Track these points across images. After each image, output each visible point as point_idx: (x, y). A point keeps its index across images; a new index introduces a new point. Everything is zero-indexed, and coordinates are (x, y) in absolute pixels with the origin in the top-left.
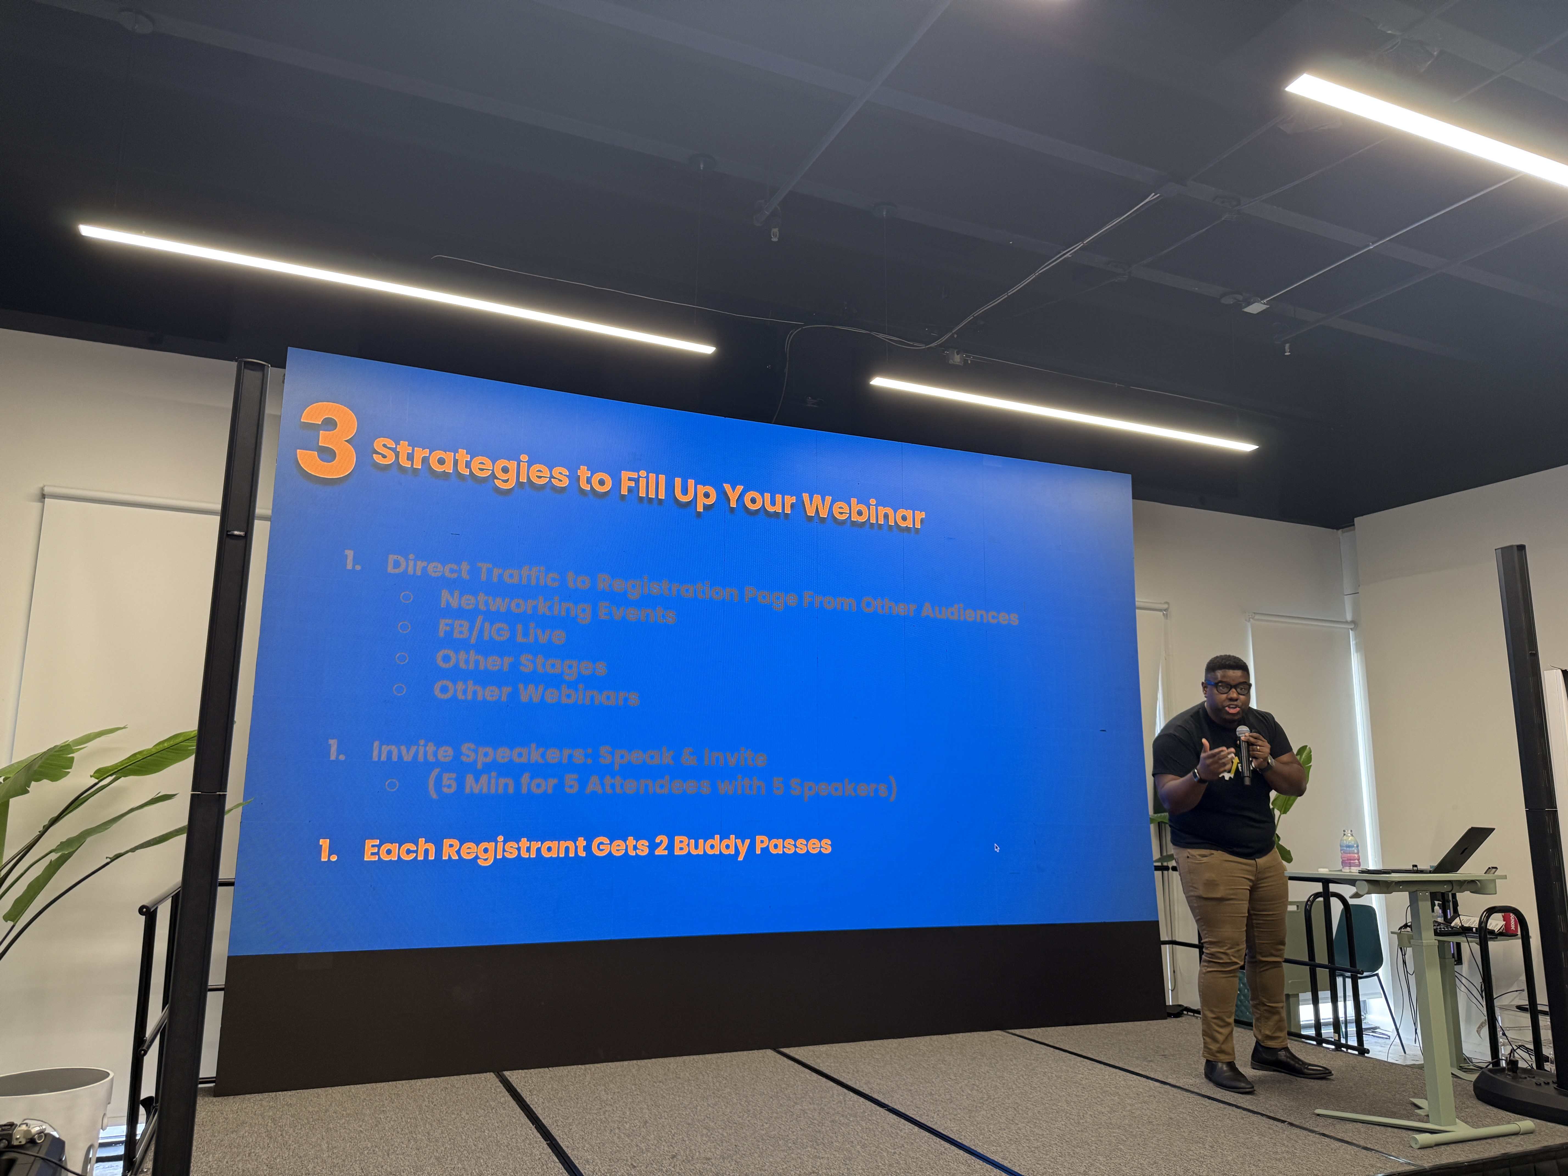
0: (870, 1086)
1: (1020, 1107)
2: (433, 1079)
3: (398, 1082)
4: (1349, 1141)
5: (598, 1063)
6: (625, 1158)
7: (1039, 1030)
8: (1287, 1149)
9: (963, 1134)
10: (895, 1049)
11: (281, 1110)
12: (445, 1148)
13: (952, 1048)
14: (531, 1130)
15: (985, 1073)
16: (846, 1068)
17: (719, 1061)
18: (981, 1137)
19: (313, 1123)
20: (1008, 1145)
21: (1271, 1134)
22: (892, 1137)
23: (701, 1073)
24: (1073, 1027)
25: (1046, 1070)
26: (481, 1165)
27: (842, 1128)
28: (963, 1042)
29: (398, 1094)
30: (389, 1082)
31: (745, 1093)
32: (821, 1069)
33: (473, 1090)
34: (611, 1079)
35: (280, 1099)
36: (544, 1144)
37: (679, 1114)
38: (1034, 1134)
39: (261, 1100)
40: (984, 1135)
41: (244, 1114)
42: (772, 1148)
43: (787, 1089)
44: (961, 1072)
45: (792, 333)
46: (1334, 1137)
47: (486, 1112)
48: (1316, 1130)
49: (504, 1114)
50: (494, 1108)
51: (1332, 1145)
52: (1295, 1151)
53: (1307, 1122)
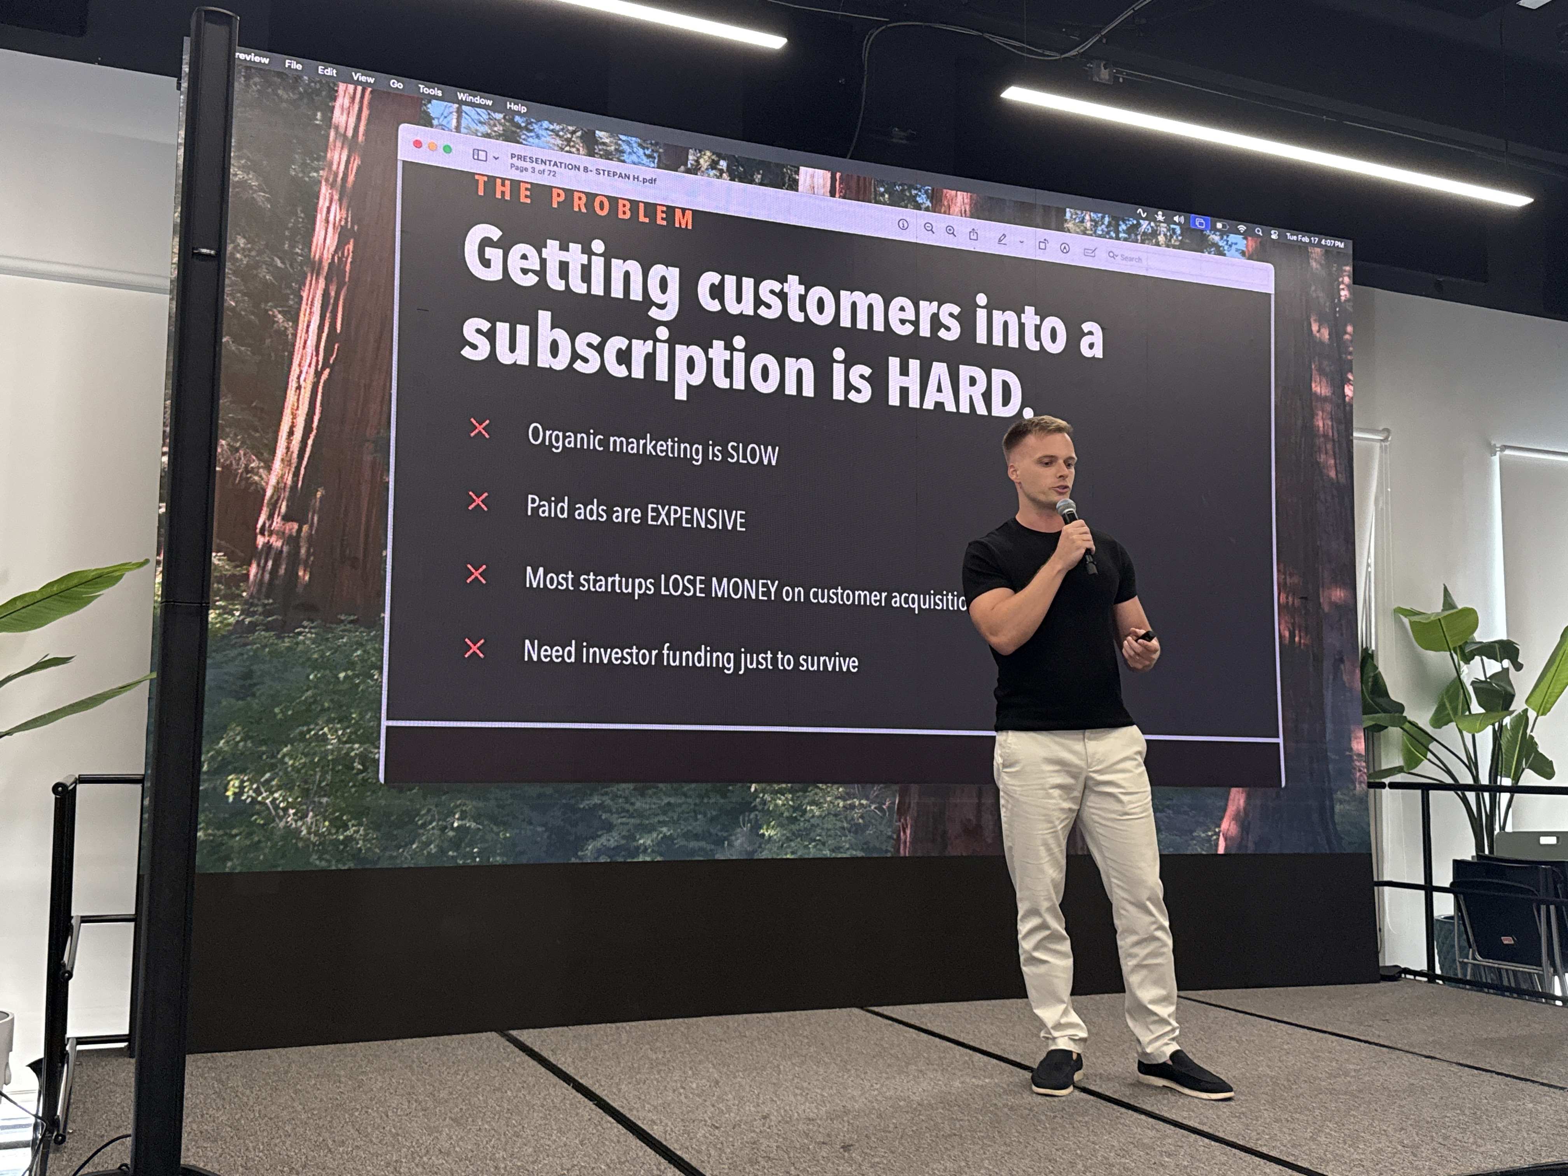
6: (702, 1119)
14: (567, 1090)
17: (793, 1020)
19: (274, 1084)
23: (772, 1031)
26: (515, 1126)
29: (377, 1055)
31: (837, 1052)
34: (654, 1037)
35: (221, 1060)
36: (590, 1104)
37: (758, 1073)
43: (891, 1049)
45: (872, 34)
47: (501, 1072)
49: (526, 1074)
50: (509, 1068)
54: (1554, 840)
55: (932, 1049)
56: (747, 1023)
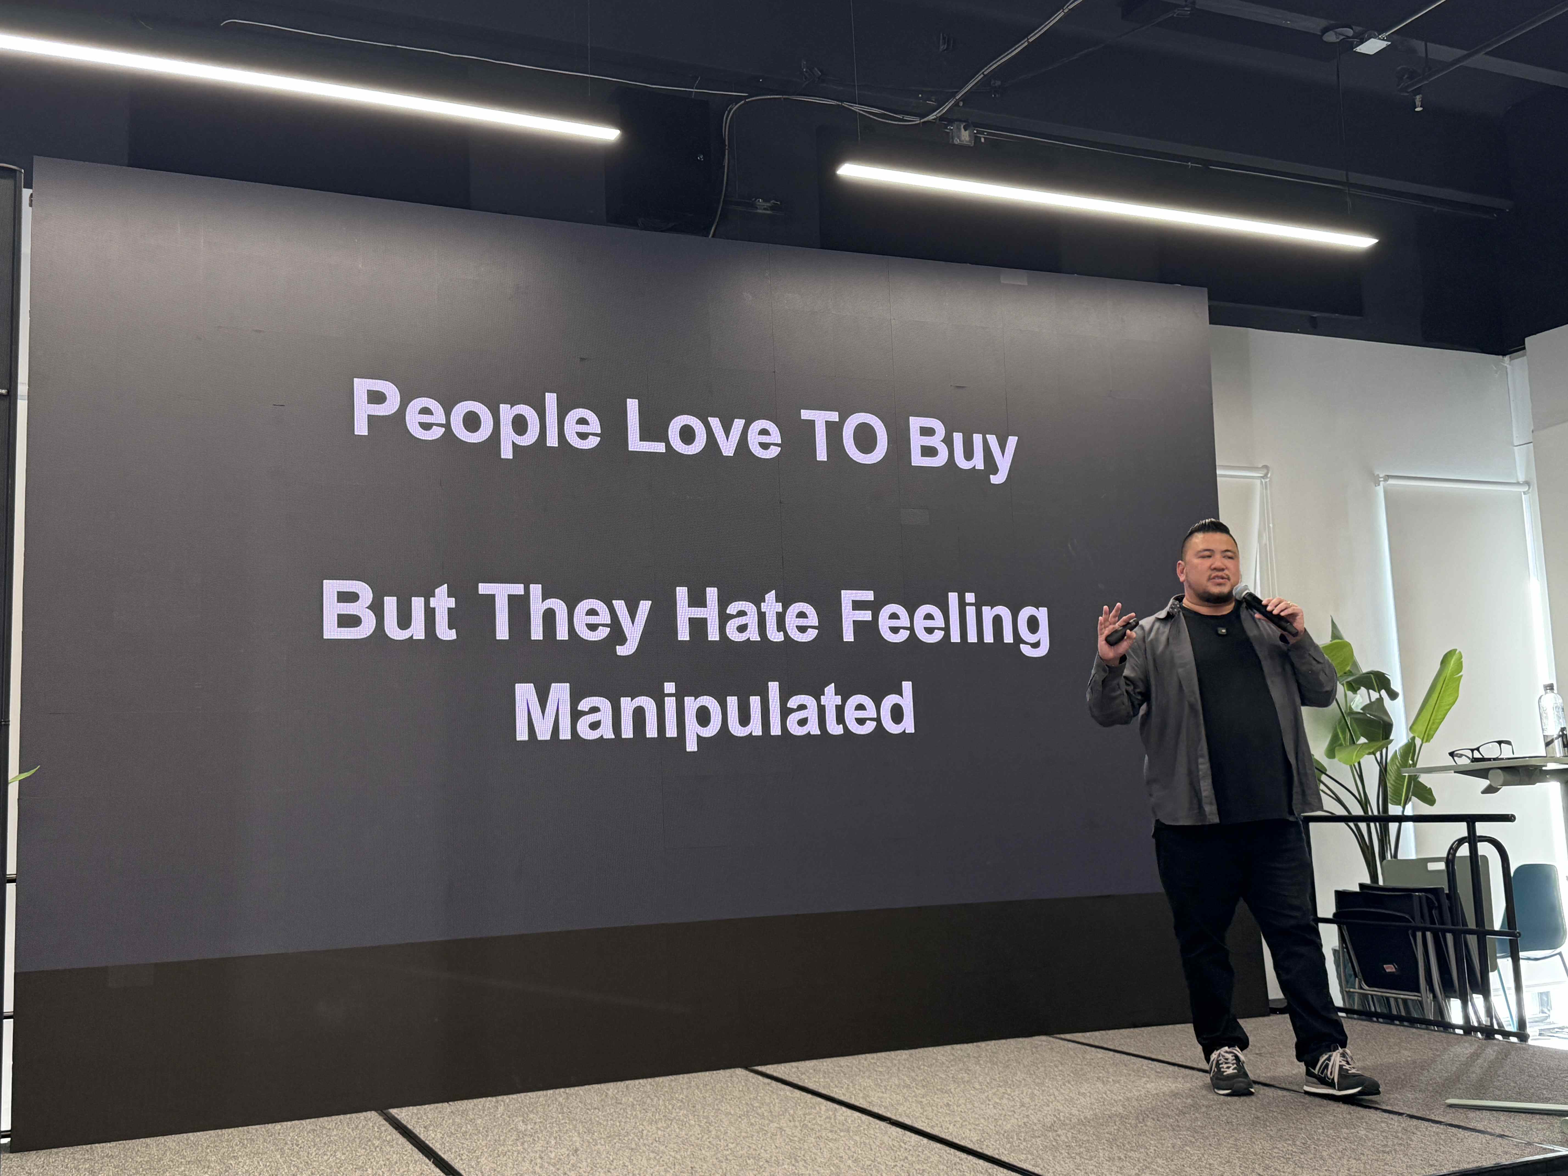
0: (868, 1099)
1: (1061, 1114)
3: (250, 1127)
4: (1483, 1129)
5: (512, 1094)
7: (1097, 1033)
8: (1400, 1142)
9: (985, 1143)
10: (904, 1060)
11: (101, 1161)
15: (1020, 1081)
16: (839, 1082)
17: (673, 1084)
18: (1008, 1146)
20: (1041, 1152)
21: (1382, 1128)
22: (893, 1150)
24: (1143, 1029)
27: (830, 1144)
28: (994, 1050)
30: (238, 1127)
32: (805, 1085)
33: (350, 1130)
34: (531, 1109)
38: (1076, 1140)
39: (72, 1153)
40: (1012, 1143)
41: (52, 1168)
43: (760, 1108)
44: (989, 1081)
45: (731, 109)
46: (1463, 1126)
47: (368, 1151)
48: (1443, 1120)
49: (391, 1152)
50: (378, 1147)
51: (1458, 1134)
52: (1411, 1143)
53: (1433, 1113)
54: (1442, 866)
55: (800, 1106)
56: (627, 1089)
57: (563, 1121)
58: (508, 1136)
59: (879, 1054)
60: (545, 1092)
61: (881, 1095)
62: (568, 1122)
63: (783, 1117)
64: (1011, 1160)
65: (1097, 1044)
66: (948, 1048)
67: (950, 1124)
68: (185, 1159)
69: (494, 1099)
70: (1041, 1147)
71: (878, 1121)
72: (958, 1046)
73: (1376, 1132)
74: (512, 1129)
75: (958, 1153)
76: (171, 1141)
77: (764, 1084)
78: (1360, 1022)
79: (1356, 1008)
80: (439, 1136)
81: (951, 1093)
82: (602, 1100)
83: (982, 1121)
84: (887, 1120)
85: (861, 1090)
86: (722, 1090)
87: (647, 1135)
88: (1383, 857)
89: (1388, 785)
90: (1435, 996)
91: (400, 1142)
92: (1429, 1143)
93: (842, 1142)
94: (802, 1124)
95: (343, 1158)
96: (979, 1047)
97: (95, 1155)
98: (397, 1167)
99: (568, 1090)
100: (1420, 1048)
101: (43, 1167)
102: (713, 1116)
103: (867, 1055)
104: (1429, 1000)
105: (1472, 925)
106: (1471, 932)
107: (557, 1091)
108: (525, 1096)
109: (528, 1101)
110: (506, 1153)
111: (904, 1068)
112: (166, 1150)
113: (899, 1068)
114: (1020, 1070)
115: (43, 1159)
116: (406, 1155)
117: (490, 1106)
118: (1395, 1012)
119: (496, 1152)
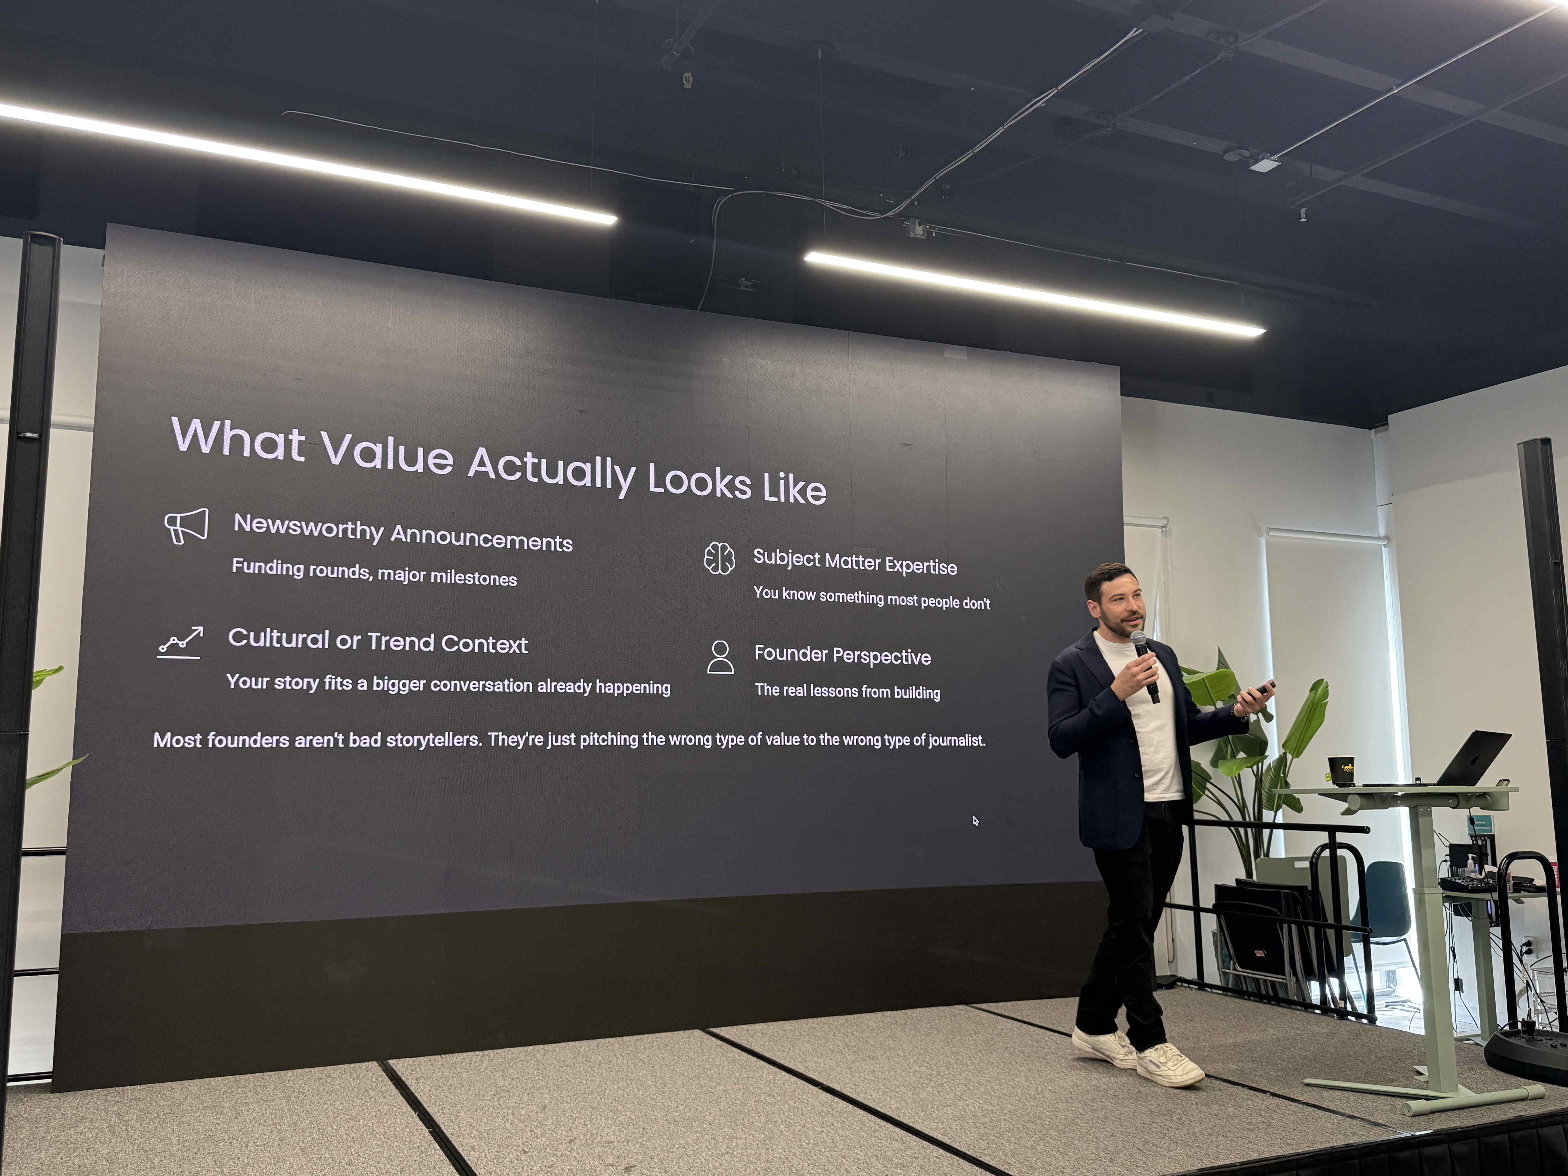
0: (805, 1065)
1: (971, 1083)
2: (307, 1070)
3: (265, 1073)
4: (1335, 1109)
5: (498, 1049)
6: (516, 1144)
7: (1008, 1004)
8: (1263, 1120)
9: (903, 1111)
10: (840, 1025)
11: (128, 1105)
12: (313, 1138)
13: (905, 1024)
14: (412, 1118)
15: (939, 1050)
16: (782, 1046)
17: (638, 1043)
18: (923, 1114)
19: (164, 1117)
20: (950, 1121)
21: (1248, 1105)
22: (822, 1116)
23: (615, 1055)
24: (1047, 1000)
25: (1009, 1045)
26: (352, 1155)
27: (767, 1108)
28: (919, 1018)
29: (265, 1086)
30: (255, 1073)
31: (662, 1074)
32: (753, 1048)
33: (351, 1080)
34: (511, 1064)
35: (127, 1094)
36: (426, 1131)
37: (584, 1097)
38: (982, 1110)
39: (106, 1095)
40: (926, 1112)
41: (85, 1110)
42: (684, 1130)
43: (710, 1070)
44: (911, 1049)
45: (720, 201)
46: (1318, 1106)
47: (363, 1102)
48: (1300, 1099)
49: (384, 1103)
50: (372, 1097)
51: (1314, 1114)
52: (1272, 1121)
53: (1292, 1092)
54: (1306, 864)
55: (745, 1069)
56: (597, 1047)
57: (537, 1078)
58: (488, 1091)
59: (819, 1019)
60: (526, 1048)
61: (816, 1059)
62: (541, 1078)
63: (728, 1080)
64: (924, 1128)
65: (1007, 1014)
66: (879, 1014)
67: (874, 1091)
68: (202, 1104)
69: (481, 1053)
70: (951, 1116)
71: (811, 1087)
72: (888, 1013)
73: (1242, 1109)
74: (492, 1084)
75: (878, 1120)
76: (194, 1086)
77: (717, 1045)
78: (1233, 999)
79: (1230, 986)
80: (428, 1088)
81: (878, 1059)
82: (574, 1058)
83: (902, 1088)
84: (819, 1086)
85: (800, 1055)
86: (679, 1051)
87: (609, 1094)
88: (1257, 856)
89: (1263, 792)
90: (1297, 980)
91: (392, 1094)
92: (1287, 1122)
93: (778, 1106)
94: (745, 1087)
95: (340, 1108)
96: (905, 1014)
97: (125, 1098)
98: (387, 1118)
99: (546, 1047)
100: (1283, 1026)
101: (77, 1108)
102: (668, 1077)
103: (809, 1019)
104: (1292, 983)
105: (1331, 920)
106: (1331, 926)
107: (537, 1047)
108: (508, 1051)
109: (510, 1057)
110: (483, 1108)
111: (839, 1033)
112: (188, 1094)
113: (835, 1033)
114: (939, 1038)
115: (78, 1100)
116: (396, 1107)
117: (476, 1060)
118: (1263, 992)
119: (475, 1106)
